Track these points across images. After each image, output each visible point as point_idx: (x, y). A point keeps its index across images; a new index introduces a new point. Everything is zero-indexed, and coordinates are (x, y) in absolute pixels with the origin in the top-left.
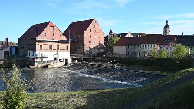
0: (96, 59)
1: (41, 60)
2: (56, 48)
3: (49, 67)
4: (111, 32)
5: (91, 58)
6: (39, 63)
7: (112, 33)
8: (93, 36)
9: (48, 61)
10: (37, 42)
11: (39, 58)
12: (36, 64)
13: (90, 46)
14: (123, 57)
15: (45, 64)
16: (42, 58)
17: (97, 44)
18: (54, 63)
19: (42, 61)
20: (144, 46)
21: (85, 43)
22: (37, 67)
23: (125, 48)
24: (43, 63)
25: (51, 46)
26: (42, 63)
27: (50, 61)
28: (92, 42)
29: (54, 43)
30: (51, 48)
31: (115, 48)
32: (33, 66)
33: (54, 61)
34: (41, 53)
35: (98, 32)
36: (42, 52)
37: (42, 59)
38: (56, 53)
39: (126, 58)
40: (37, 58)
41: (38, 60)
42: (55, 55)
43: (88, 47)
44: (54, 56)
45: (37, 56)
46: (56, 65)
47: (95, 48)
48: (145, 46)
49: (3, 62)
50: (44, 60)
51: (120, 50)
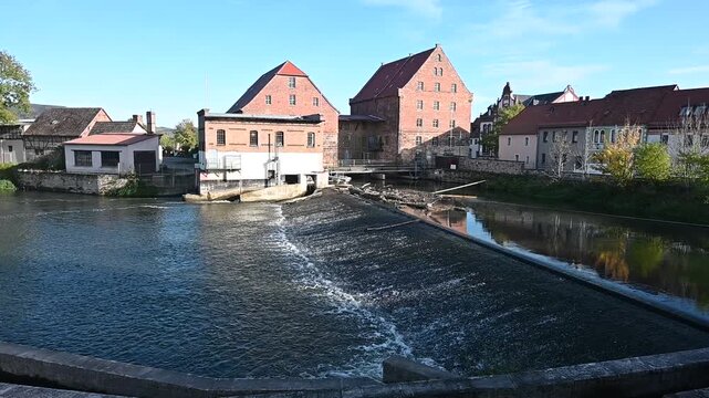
0: (431, 176)
1: (221, 176)
2: (273, 141)
3: (244, 198)
4: (507, 90)
5: (413, 174)
6: (216, 188)
7: (511, 95)
8: (429, 103)
9: (245, 181)
10: (206, 123)
11: (216, 171)
12: (204, 189)
13: (418, 135)
14: (510, 171)
15: (235, 191)
16: (225, 171)
17: (444, 128)
18: (266, 187)
19: (225, 180)
20: (597, 132)
21: (401, 127)
22: (209, 199)
23: (533, 139)
24: (230, 187)
25: (256, 133)
26: (225, 188)
27: (254, 181)
28: (428, 123)
29: (267, 126)
30: (254, 140)
31: (503, 140)
32: (197, 197)
33: (266, 181)
34: (221, 155)
35: (448, 90)
36: (227, 154)
37: (225, 176)
38: (273, 155)
39: (518, 176)
40: (206, 171)
41: (212, 176)
42: (269, 161)
43: (413, 137)
44: (265, 165)
45: (210, 166)
46: (270, 193)
47: (435, 141)
48: (603, 133)
49: (126, 181)
50: (230, 176)
51: (517, 150)
